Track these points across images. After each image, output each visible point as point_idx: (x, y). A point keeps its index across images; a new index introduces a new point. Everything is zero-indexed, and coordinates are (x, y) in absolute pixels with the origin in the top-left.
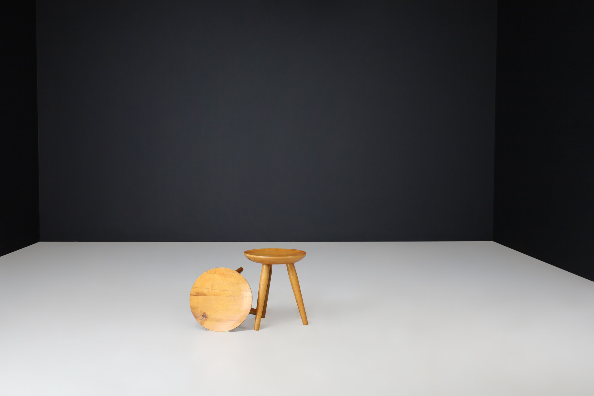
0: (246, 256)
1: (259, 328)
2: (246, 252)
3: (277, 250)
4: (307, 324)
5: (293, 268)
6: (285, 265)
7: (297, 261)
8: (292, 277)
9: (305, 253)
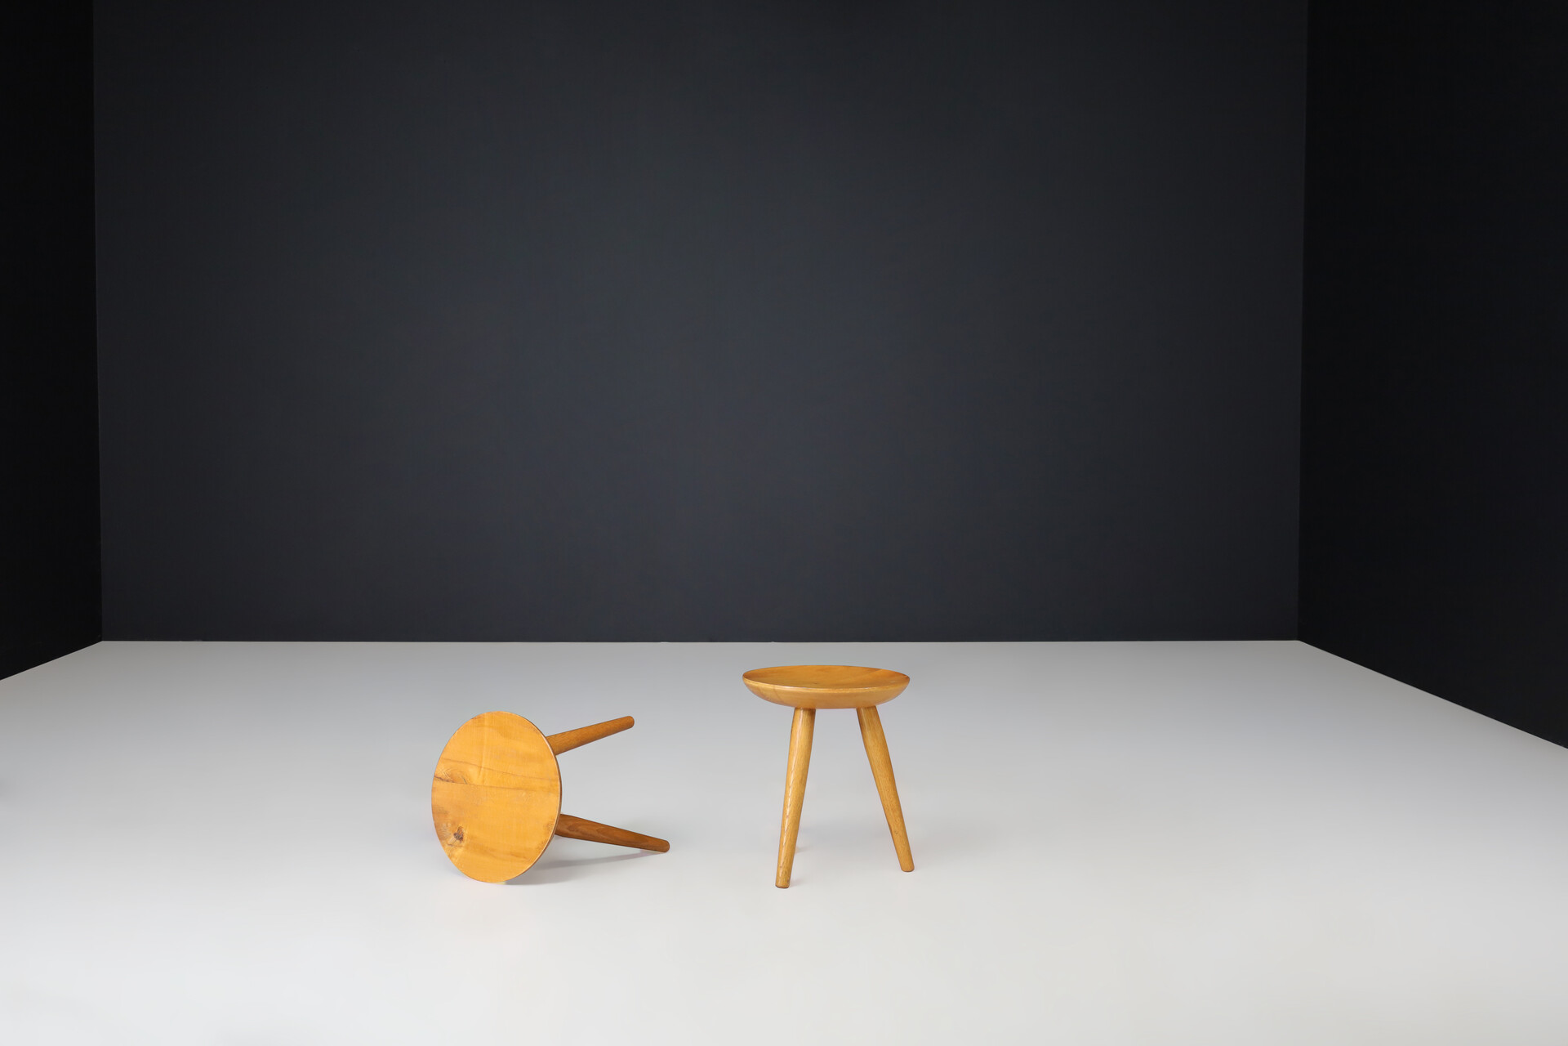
0: (748, 685)
1: (788, 881)
2: (747, 676)
3: (824, 669)
4: (912, 870)
5: (874, 719)
6: (854, 711)
7: (884, 700)
8: (870, 743)
9: (907, 679)
